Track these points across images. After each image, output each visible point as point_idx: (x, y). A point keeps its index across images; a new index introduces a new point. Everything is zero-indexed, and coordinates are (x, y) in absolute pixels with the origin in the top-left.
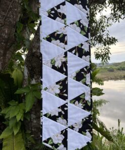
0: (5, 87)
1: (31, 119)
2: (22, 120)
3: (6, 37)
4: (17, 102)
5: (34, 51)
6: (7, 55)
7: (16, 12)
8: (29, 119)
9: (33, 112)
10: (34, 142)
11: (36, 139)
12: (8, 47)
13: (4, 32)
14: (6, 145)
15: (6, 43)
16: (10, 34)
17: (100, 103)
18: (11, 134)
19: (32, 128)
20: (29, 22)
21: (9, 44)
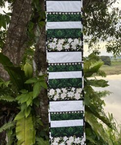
0: (18, 78)
1: (40, 106)
2: (31, 105)
3: (19, 35)
4: (27, 91)
5: (40, 47)
6: (21, 51)
7: (27, 13)
8: (38, 106)
9: (42, 100)
10: (42, 125)
11: (45, 123)
12: (21, 44)
13: (18, 31)
14: (19, 125)
15: (20, 40)
16: (22, 33)
17: (104, 94)
18: (23, 117)
19: (41, 113)
20: (39, 20)
21: (22, 41)
